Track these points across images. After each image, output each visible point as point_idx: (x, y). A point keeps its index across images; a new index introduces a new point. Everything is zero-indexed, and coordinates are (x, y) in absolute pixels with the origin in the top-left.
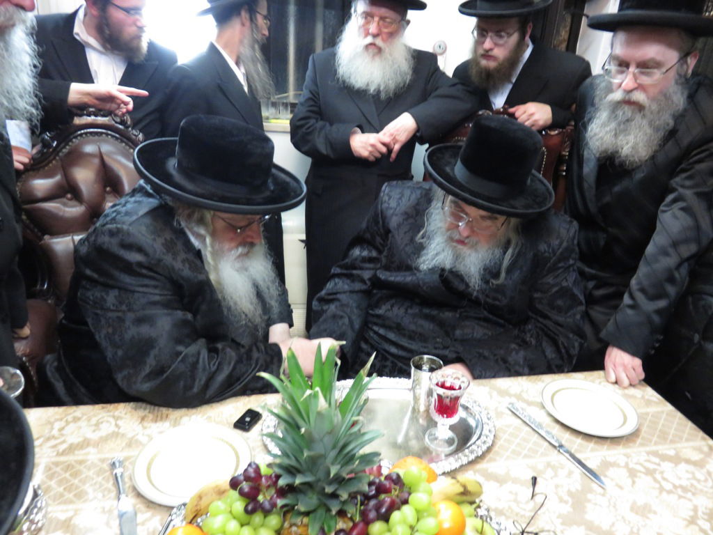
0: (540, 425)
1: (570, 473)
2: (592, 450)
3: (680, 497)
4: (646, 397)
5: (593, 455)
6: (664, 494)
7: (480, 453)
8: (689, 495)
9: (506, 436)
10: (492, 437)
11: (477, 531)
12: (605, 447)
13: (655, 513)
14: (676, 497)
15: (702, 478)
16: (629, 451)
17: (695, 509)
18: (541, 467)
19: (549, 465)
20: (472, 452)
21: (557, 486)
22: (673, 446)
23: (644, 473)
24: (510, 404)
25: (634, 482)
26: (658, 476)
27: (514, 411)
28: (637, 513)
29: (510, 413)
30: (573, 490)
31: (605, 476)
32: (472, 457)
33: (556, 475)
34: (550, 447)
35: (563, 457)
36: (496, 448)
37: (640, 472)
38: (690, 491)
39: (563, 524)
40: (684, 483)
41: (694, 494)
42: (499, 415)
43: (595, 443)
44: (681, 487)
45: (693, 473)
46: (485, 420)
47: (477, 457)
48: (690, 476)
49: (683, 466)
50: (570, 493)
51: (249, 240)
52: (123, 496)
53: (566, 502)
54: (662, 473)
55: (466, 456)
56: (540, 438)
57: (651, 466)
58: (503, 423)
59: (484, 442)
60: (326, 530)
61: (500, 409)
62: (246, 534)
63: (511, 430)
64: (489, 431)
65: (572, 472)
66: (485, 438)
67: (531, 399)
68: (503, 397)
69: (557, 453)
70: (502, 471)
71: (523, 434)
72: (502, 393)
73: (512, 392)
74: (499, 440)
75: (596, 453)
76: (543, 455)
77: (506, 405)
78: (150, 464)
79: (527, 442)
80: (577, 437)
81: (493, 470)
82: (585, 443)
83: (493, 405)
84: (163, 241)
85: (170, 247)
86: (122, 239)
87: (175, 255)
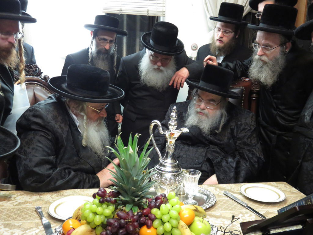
0: (238, 199)
4: (292, 191)
5: (262, 210)
7: (208, 207)
9: (222, 203)
10: (214, 202)
11: (201, 221)
12: (269, 207)
18: (236, 213)
19: (241, 213)
27: (226, 194)
29: (224, 195)
32: (204, 208)
33: (244, 216)
34: (242, 207)
35: (248, 210)
36: (217, 206)
42: (219, 196)
46: (212, 196)
51: (102, 116)
56: (238, 204)
58: (221, 199)
59: (210, 203)
60: (133, 211)
61: (220, 194)
62: (99, 210)
63: (224, 201)
64: (213, 200)
65: (252, 215)
66: (211, 202)
67: (235, 191)
68: (221, 190)
69: (245, 209)
70: (218, 214)
71: (230, 203)
72: (221, 189)
73: (226, 189)
74: (218, 204)
75: (264, 209)
76: (238, 209)
77: (223, 193)
78: (55, 208)
79: (231, 205)
80: (256, 204)
81: (214, 214)
82: (259, 206)
83: (216, 193)
84: (52, 115)
85: (55, 118)
86: (34, 113)
87: (56, 122)
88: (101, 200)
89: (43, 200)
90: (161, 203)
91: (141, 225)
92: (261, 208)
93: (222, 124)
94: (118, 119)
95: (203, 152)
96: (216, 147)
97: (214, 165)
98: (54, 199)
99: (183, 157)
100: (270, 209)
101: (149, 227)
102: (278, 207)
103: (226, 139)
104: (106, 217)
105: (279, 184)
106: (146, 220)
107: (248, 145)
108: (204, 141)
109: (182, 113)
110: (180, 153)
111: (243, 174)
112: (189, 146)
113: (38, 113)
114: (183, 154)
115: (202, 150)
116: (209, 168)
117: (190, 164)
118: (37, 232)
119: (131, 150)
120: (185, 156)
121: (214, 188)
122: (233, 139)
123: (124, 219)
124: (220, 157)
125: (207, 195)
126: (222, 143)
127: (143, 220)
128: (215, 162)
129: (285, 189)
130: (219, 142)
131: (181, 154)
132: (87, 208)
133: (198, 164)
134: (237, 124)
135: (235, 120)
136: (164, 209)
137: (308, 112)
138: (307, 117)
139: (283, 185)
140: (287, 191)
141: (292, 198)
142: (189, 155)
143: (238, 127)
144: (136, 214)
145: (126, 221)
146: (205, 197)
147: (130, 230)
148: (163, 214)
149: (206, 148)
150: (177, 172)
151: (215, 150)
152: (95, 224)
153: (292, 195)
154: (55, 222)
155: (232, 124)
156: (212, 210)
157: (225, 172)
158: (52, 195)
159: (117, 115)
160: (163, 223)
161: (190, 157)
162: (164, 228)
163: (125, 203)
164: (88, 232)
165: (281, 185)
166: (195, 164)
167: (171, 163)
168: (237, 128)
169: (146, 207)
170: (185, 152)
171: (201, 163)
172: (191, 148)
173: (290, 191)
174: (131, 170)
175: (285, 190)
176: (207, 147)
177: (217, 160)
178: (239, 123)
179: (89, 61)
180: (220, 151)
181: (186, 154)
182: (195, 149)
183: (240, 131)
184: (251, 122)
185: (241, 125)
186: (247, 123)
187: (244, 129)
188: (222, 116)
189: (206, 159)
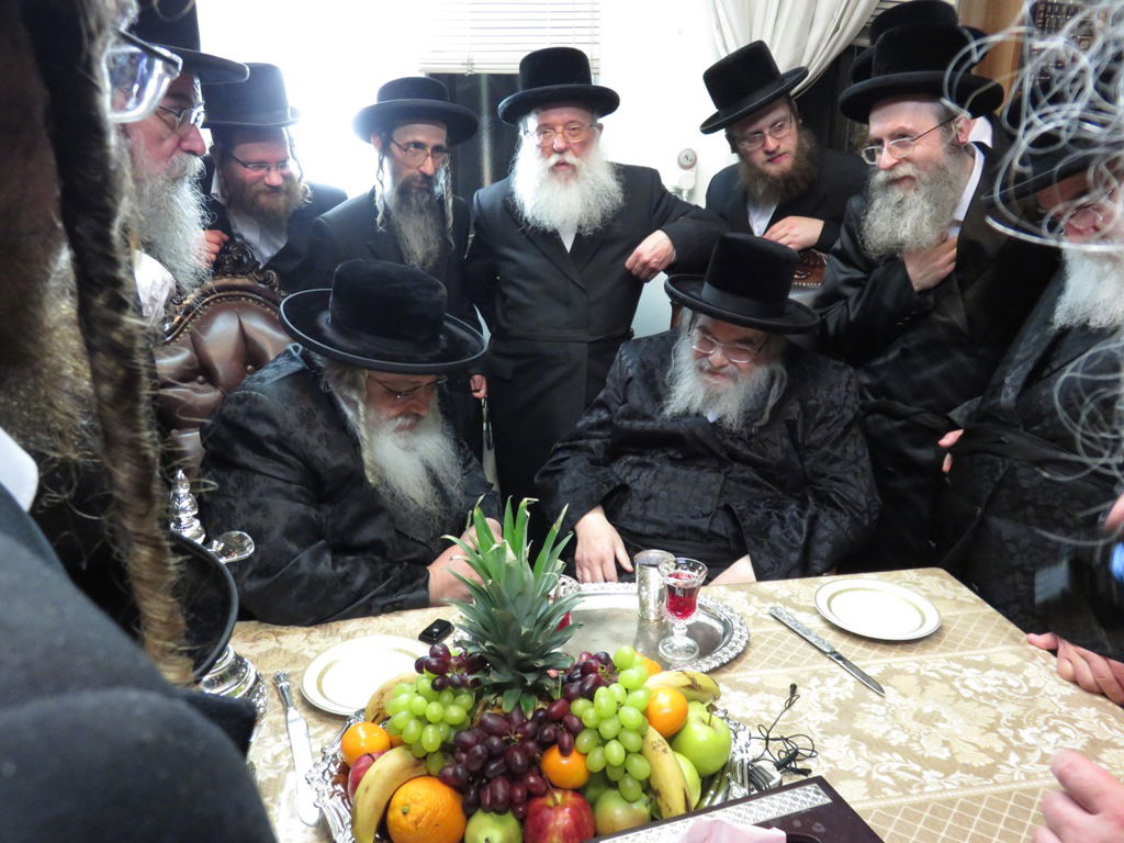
0: (809, 631)
1: (842, 682)
2: (875, 657)
3: (981, 704)
4: (959, 598)
5: (874, 662)
6: (961, 701)
7: (726, 660)
8: (994, 702)
9: (764, 644)
10: (743, 643)
11: (703, 722)
12: (893, 654)
13: (945, 721)
14: (976, 704)
15: (1016, 684)
16: (923, 657)
17: (998, 718)
18: (803, 676)
19: (815, 673)
20: (715, 659)
21: (822, 695)
22: (985, 651)
23: (938, 680)
24: (772, 608)
25: (923, 690)
26: (957, 684)
27: (776, 616)
28: (920, 722)
29: (772, 619)
30: (842, 698)
31: (888, 684)
32: (716, 664)
33: (823, 684)
34: (819, 654)
35: (835, 665)
36: (749, 657)
37: (934, 679)
38: (996, 698)
39: (822, 733)
40: (989, 690)
41: (1000, 701)
42: (758, 621)
44: (985, 694)
45: (1004, 680)
46: (736, 625)
47: (723, 665)
48: (1000, 683)
49: (992, 673)
50: (838, 702)
52: (291, 709)
53: (831, 711)
54: (963, 680)
55: (707, 663)
56: (808, 646)
57: (949, 673)
58: (761, 630)
59: (732, 649)
60: (523, 708)
61: (760, 615)
62: (434, 710)
63: (771, 638)
64: (741, 637)
65: (845, 680)
66: (734, 645)
67: (802, 603)
68: (764, 602)
69: (827, 660)
70: (754, 681)
71: (786, 642)
72: (764, 598)
73: (779, 597)
74: (755, 649)
75: (879, 661)
76: (809, 663)
77: (768, 610)
78: (320, 677)
79: (790, 650)
80: (858, 645)
81: (743, 680)
82: (866, 650)
83: (750, 610)
84: (299, 411)
85: (306, 419)
86: (249, 408)
87: (310, 428)
88: (438, 682)
89: (286, 652)
90: (598, 683)
91: (545, 746)
92: (870, 657)
93: (771, 402)
94: (478, 388)
95: (714, 483)
96: (750, 468)
97: (744, 531)
98: (316, 647)
99: (661, 499)
100: (896, 659)
101: (565, 752)
104: (452, 726)
105: (925, 575)
106: (556, 731)
108: (716, 448)
109: (653, 370)
110: (650, 487)
111: (823, 550)
113: (260, 408)
114: (660, 490)
115: (712, 477)
116: (732, 530)
117: (680, 517)
118: (276, 754)
119: (510, 555)
120: (664, 494)
121: (744, 594)
122: (797, 450)
123: (499, 735)
124: (762, 505)
125: (725, 623)
126: (766, 459)
127: (549, 735)
128: (748, 523)
129: (938, 590)
130: (758, 457)
131: (655, 489)
132: (401, 703)
133: (700, 518)
135: (799, 396)
136: (604, 704)
137: (1013, 376)
138: (1010, 390)
139: (936, 579)
140: (945, 599)
141: (959, 621)
142: (676, 492)
143: (807, 412)
144: (530, 716)
145: (504, 738)
146: (719, 628)
147: (516, 763)
148: (602, 719)
149: (723, 471)
152: (423, 748)
153: (959, 613)
154: (321, 721)
155: (791, 408)
156: (738, 666)
157: (775, 552)
158: (309, 633)
160: (603, 742)
161: (678, 497)
162: (604, 754)
163: (499, 689)
164: (407, 768)
165: (929, 578)
166: (693, 518)
168: (805, 416)
169: (557, 696)
170: (666, 484)
171: (708, 515)
172: (682, 472)
173: (954, 599)
174: (514, 603)
175: (939, 594)
176: (726, 470)
177: (754, 517)
178: (812, 402)
179: (379, 219)
180: (760, 480)
181: (668, 490)
182: (692, 474)
183: (812, 426)
184: (845, 399)
185: (817, 408)
186: (832, 402)
187: (824, 420)
188: (772, 379)
189: (722, 504)
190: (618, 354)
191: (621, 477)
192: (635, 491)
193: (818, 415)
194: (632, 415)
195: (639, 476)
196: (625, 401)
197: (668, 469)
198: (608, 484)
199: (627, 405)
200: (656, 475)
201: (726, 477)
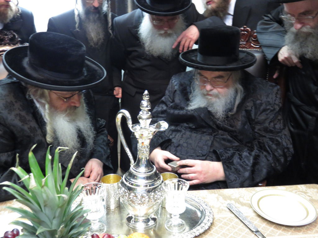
0: (246, 218)
9: (221, 224)
10: (209, 224)
12: (290, 233)
16: (306, 235)
24: (228, 204)
27: (230, 208)
29: (228, 210)
34: (249, 232)
36: (212, 232)
42: (220, 211)
43: (284, 230)
46: (207, 214)
51: (73, 105)
56: (244, 226)
58: (221, 216)
61: (222, 207)
63: (225, 220)
64: (208, 220)
66: (204, 225)
67: (244, 202)
68: (226, 200)
69: (254, 235)
71: (232, 223)
72: (225, 198)
73: (233, 197)
74: (215, 227)
76: (243, 237)
77: (226, 205)
79: (235, 229)
80: (271, 226)
82: (276, 230)
83: (217, 205)
92: (278, 234)
94: (117, 93)
95: (208, 140)
96: (227, 133)
97: (222, 161)
99: (184, 147)
102: (304, 231)
103: (240, 125)
105: (310, 188)
107: (271, 132)
109: (186, 87)
110: (179, 141)
112: (192, 132)
114: (184, 143)
115: (208, 137)
117: (191, 156)
120: (185, 145)
122: (250, 124)
124: (231, 150)
125: (202, 212)
126: (233, 129)
128: (224, 158)
130: (230, 128)
131: (181, 142)
133: (201, 157)
134: (255, 104)
135: (252, 99)
139: (315, 190)
142: (190, 144)
143: (256, 107)
146: (199, 214)
150: (153, 185)
151: (225, 137)
155: (248, 104)
156: (205, 237)
157: (237, 172)
159: (116, 88)
161: (191, 146)
165: (312, 189)
166: (197, 156)
167: (145, 173)
168: (256, 108)
170: (186, 140)
171: (205, 155)
172: (194, 135)
175: (316, 199)
176: (215, 134)
177: (227, 155)
178: (258, 102)
179: (77, 25)
180: (231, 139)
181: (187, 143)
182: (199, 136)
183: (259, 113)
184: (275, 101)
185: (261, 104)
186: (269, 102)
187: (265, 110)
188: (236, 92)
189: (212, 150)
190: (171, 80)
191: (168, 136)
192: (173, 142)
193: (262, 108)
194: (176, 107)
195: (175, 136)
196: (173, 101)
197: (188, 133)
198: (162, 138)
199: (174, 103)
200: (182, 135)
201: (214, 137)
